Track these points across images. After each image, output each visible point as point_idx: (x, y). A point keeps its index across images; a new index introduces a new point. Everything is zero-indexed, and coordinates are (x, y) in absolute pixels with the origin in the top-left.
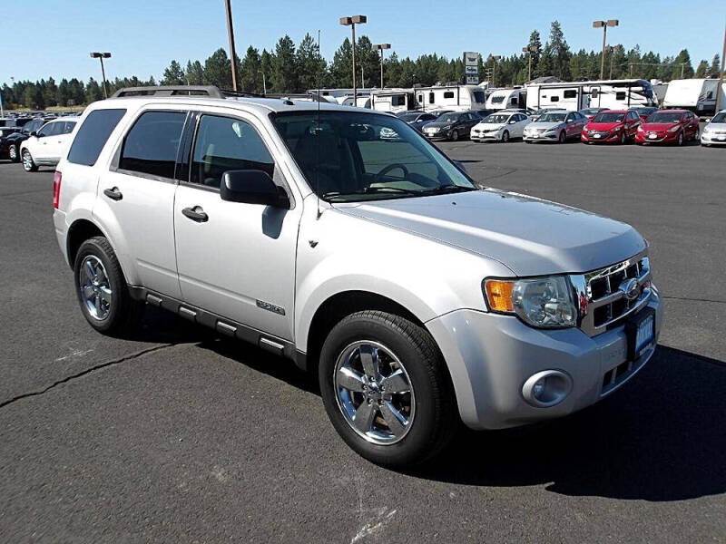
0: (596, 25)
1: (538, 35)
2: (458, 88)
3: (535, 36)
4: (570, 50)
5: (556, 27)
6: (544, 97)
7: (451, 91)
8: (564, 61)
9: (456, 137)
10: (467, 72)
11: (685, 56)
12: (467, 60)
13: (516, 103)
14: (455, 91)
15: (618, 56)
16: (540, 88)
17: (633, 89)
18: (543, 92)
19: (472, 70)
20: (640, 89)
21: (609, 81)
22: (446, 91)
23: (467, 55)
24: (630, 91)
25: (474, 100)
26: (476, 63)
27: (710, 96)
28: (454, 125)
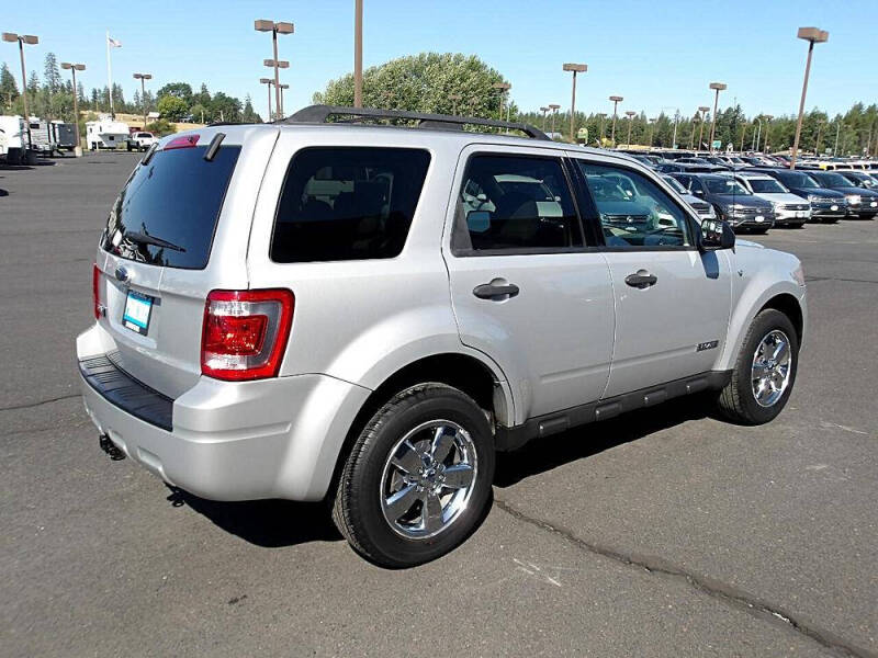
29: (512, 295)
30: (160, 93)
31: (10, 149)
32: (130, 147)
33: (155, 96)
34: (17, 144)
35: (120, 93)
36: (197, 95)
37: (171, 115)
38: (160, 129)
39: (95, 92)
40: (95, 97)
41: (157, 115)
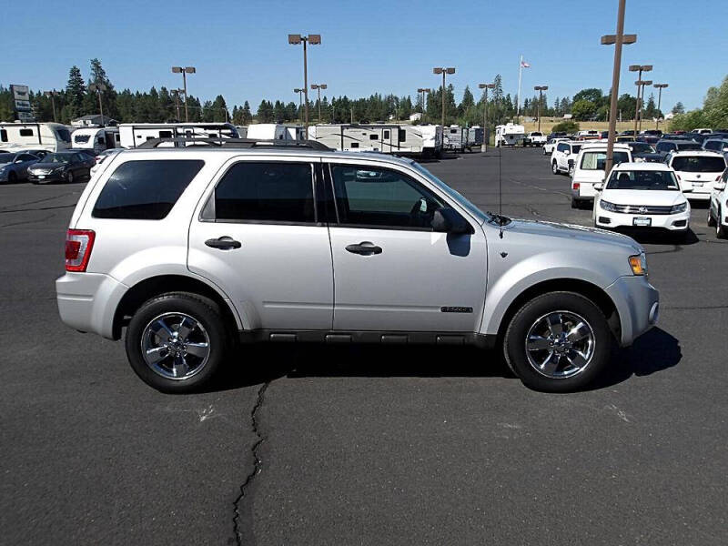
0: (175, 70)
1: (78, 71)
2: (38, 125)
3: (75, 72)
4: (114, 89)
5: (96, 65)
6: (140, 137)
7: (28, 128)
8: (110, 100)
9: (71, 179)
10: (18, 107)
11: (221, 101)
12: (16, 94)
13: (103, 142)
14: (34, 129)
15: (163, 98)
16: (134, 128)
17: (223, 131)
18: (137, 132)
19: (23, 105)
20: (229, 131)
21: (199, 124)
22: (23, 128)
23: (15, 88)
24: (220, 133)
25: (59, 138)
26: (27, 97)
27: (281, 137)
28: (67, 166)
29: (235, 247)
30: (575, 98)
31: (424, 148)
32: (525, 144)
33: (571, 100)
34: (431, 144)
35: (545, 100)
36: (605, 97)
37: (580, 115)
38: (566, 128)
39: (526, 101)
40: (526, 105)
41: (570, 116)
